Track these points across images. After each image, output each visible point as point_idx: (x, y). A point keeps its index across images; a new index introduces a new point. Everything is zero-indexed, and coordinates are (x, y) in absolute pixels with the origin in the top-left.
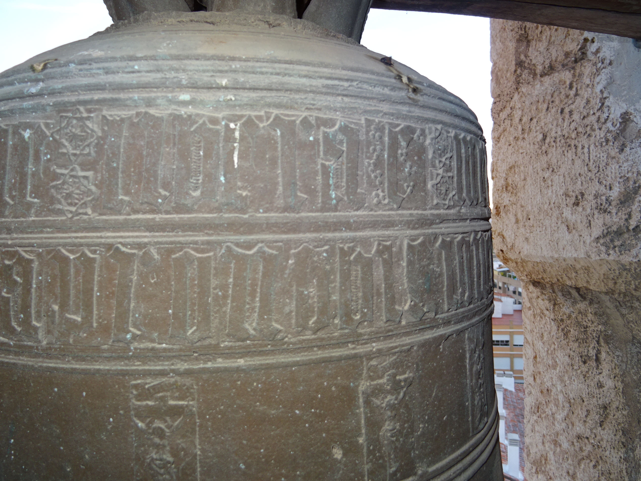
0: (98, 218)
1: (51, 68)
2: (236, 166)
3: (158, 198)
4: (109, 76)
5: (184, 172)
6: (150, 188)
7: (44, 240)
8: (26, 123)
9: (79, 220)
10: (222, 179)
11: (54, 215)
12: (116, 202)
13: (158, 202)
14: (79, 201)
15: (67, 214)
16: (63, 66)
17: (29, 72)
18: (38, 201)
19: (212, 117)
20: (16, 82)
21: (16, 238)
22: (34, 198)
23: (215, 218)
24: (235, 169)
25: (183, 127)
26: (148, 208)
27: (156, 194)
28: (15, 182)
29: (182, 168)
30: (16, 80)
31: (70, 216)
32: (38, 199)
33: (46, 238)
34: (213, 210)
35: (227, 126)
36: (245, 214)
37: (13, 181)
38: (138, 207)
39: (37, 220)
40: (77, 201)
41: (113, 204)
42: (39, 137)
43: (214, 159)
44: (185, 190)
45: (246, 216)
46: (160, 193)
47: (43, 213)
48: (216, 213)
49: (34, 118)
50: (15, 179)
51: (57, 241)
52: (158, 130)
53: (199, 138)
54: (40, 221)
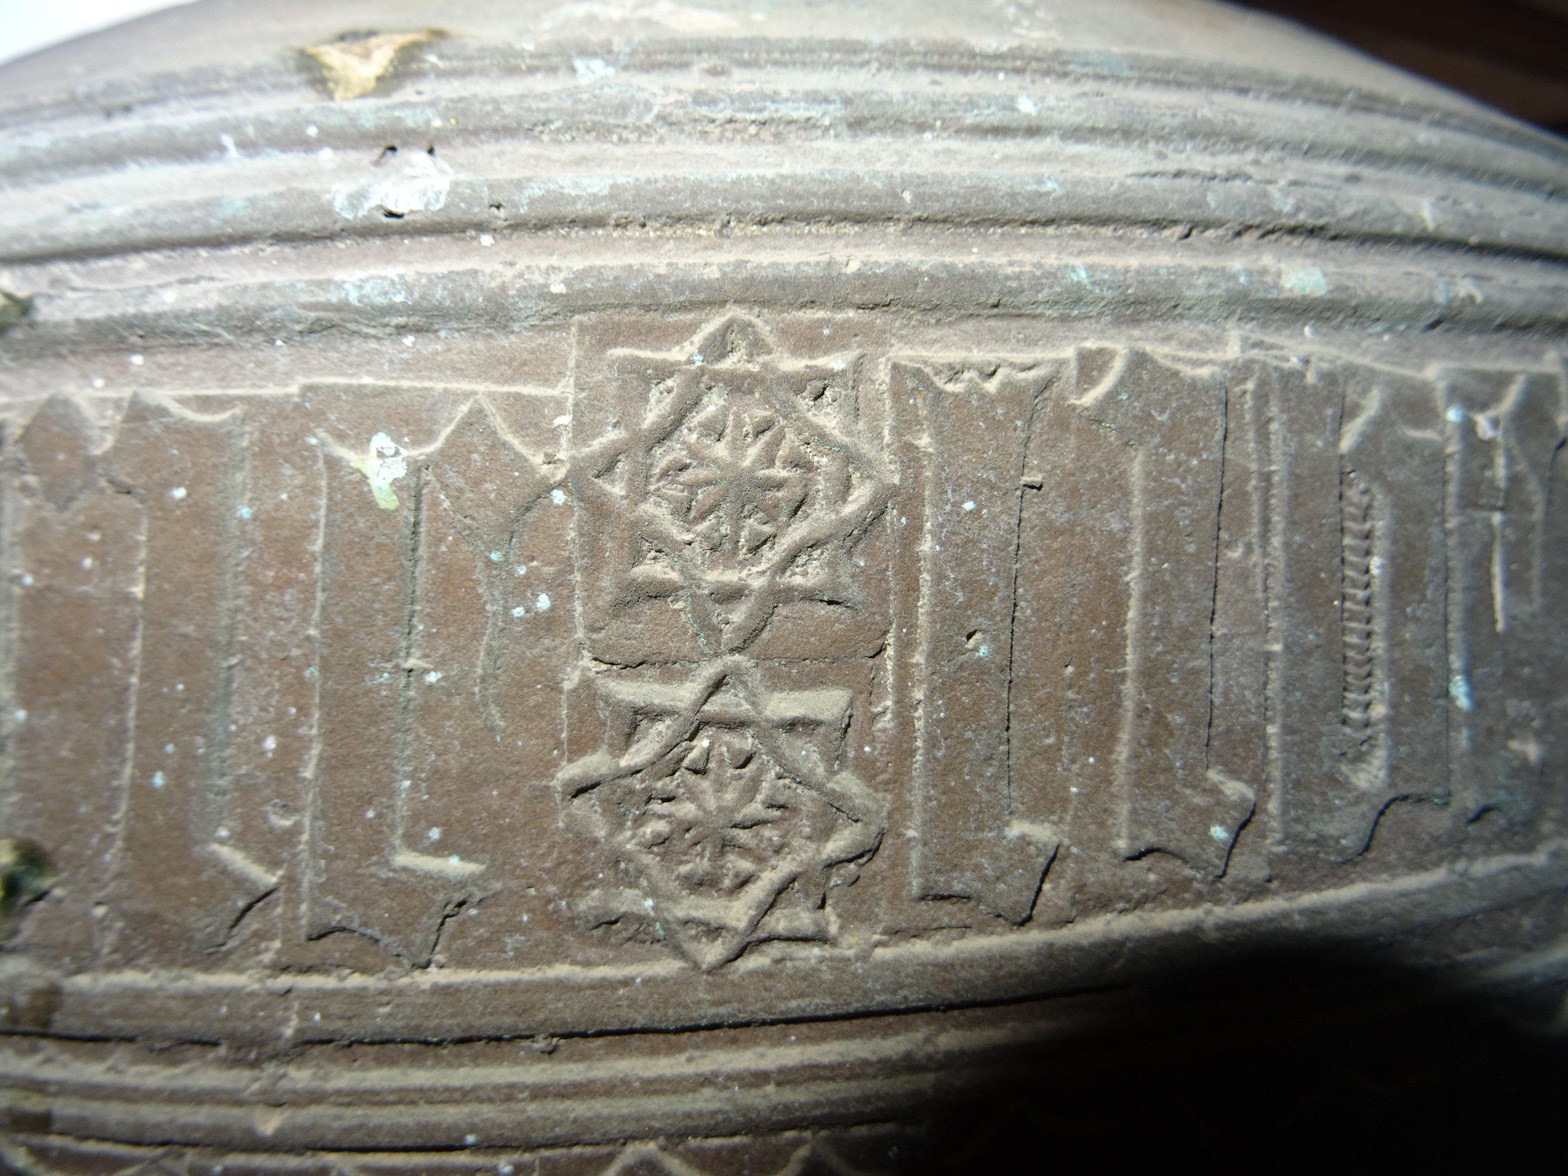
0: (881, 953)
1: (442, 75)
2: (1500, 626)
3: (1207, 816)
4: (870, 142)
5: (1316, 667)
6: (1169, 769)
7: (533, 1109)
8: (359, 394)
9: (768, 974)
10: (1459, 690)
11: (593, 953)
12: (995, 858)
13: (1211, 840)
14: (760, 860)
15: (690, 947)
16: (532, 70)
17: (289, 88)
18: (471, 868)
19: (1404, 382)
20: (227, 140)
21: (315, 1098)
22: (440, 849)
23: (1442, 888)
24: (1496, 635)
25: (1308, 437)
26: (1152, 877)
27: (1199, 800)
28: (283, 750)
29: (1308, 653)
30: (227, 126)
31: (712, 952)
32: (466, 855)
33: (539, 1092)
34: (1427, 850)
35: (1468, 428)
36: (1529, 848)
37: (270, 743)
38: (1106, 876)
39: (471, 989)
40: (746, 865)
41: (977, 867)
42: (477, 483)
43: (1429, 594)
44: (1327, 764)
45: (1539, 859)
46: (1214, 791)
47: (511, 942)
48: (1437, 864)
49: (408, 367)
50: (280, 733)
51: (624, 1106)
52: (1195, 453)
53: (1365, 492)
54: (496, 988)
